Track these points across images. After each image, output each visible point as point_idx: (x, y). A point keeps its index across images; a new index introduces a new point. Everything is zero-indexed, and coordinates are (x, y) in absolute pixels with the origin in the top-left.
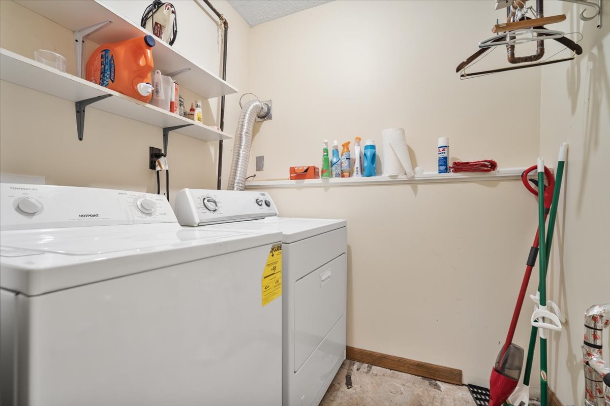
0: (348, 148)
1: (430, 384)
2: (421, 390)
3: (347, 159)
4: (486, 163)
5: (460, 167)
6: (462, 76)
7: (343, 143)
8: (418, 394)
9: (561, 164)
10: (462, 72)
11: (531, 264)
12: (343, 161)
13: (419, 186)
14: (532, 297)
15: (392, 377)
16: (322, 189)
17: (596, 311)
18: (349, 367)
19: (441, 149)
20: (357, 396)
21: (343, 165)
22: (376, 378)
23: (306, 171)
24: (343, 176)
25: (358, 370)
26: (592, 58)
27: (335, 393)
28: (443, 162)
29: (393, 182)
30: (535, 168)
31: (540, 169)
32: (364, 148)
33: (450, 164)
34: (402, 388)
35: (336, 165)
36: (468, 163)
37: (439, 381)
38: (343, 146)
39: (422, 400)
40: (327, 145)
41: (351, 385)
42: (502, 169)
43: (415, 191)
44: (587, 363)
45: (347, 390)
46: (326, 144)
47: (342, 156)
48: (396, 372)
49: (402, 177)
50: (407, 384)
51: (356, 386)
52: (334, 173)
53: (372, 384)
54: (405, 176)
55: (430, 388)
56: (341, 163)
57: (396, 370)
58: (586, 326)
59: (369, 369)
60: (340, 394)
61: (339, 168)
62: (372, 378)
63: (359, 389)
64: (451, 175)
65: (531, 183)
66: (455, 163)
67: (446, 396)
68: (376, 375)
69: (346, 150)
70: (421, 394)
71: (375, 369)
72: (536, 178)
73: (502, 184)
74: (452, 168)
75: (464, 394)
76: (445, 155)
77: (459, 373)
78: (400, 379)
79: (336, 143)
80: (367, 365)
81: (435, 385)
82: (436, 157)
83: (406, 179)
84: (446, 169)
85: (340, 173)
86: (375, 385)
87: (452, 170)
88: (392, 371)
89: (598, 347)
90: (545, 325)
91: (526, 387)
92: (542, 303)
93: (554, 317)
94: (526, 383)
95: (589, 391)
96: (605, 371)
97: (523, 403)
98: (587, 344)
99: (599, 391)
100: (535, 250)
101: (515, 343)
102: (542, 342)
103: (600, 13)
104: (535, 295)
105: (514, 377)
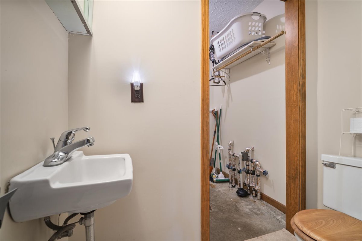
9: (221, 109)
11: (214, 135)
14: (215, 144)
17: (230, 143)
26: (228, 86)
30: (215, 110)
31: (216, 110)
44: (229, 154)
58: (229, 146)
65: (214, 114)
89: (231, 150)
90: (220, 149)
91: (214, 168)
92: (219, 144)
93: (222, 147)
94: (214, 167)
95: (229, 160)
96: (233, 154)
97: (214, 172)
98: (229, 150)
99: (231, 159)
100: (215, 132)
101: (212, 157)
102: (220, 153)
103: (229, 78)
104: (216, 143)
105: (212, 166)
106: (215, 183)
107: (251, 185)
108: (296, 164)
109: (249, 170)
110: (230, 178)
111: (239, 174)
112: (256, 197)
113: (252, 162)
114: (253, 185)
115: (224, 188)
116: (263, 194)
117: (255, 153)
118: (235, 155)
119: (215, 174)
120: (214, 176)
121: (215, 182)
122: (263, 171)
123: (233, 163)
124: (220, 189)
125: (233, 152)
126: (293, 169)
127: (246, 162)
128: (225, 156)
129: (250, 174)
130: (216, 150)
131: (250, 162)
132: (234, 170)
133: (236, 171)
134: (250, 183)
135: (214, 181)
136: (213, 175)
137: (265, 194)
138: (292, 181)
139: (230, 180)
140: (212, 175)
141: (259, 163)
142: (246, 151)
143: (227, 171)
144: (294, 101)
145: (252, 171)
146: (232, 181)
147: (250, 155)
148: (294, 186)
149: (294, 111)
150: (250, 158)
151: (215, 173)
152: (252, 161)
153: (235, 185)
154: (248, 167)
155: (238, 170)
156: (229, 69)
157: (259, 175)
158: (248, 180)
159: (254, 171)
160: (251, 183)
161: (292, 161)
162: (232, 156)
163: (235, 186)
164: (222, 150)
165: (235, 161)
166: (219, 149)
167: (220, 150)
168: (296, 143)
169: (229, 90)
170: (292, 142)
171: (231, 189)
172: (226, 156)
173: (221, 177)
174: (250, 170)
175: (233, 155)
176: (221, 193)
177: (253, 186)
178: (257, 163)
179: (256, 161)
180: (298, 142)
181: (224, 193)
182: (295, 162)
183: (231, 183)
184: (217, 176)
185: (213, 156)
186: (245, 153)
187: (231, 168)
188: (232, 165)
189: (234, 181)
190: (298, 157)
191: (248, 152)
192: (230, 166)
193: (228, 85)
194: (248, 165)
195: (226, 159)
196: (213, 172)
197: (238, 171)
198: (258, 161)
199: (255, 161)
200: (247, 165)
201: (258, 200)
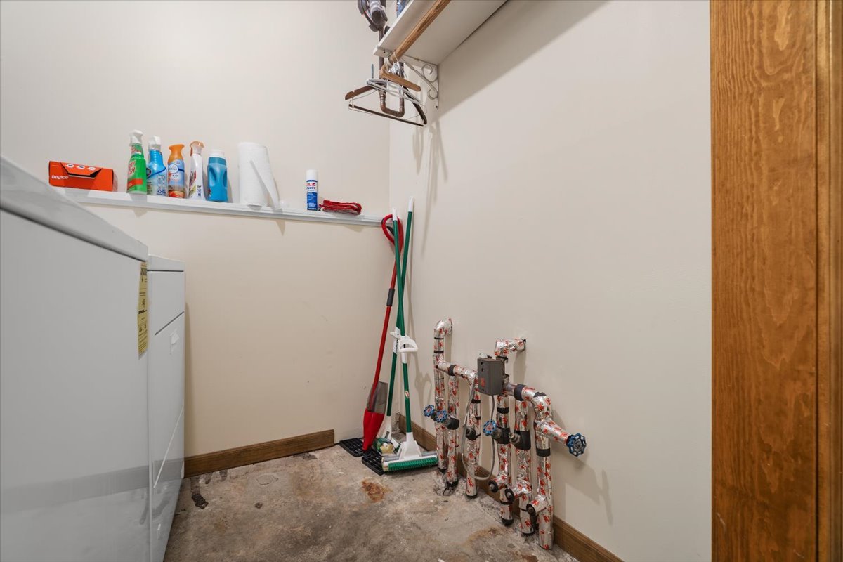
0: (180, 154)
1: (304, 458)
2: (296, 467)
3: (179, 170)
4: (355, 206)
5: (330, 206)
6: (350, 106)
7: (171, 145)
8: (295, 472)
9: (410, 214)
10: (350, 101)
11: (390, 304)
12: (172, 171)
13: (287, 223)
14: (392, 333)
15: (258, 470)
16: (132, 212)
17: (439, 326)
18: (192, 485)
19: (311, 183)
20: (220, 509)
21: (172, 178)
22: (239, 480)
23: (95, 174)
24: (173, 196)
25: (207, 483)
26: (432, 130)
27: (184, 523)
28: (313, 198)
29: (253, 214)
30: (391, 216)
31: (395, 219)
32: (208, 161)
33: (320, 202)
34: (275, 475)
35: (160, 177)
36: (338, 203)
37: (311, 451)
38: (171, 148)
39: (302, 475)
40: (140, 140)
41: (205, 502)
42: (366, 214)
43: (282, 228)
44: (437, 367)
45: (202, 510)
46: (139, 136)
47: (169, 163)
48: (262, 463)
49: (266, 209)
50: (279, 469)
51: (213, 500)
52: (155, 188)
53: (235, 488)
54: (269, 208)
55: (305, 461)
56: (170, 175)
57: (260, 462)
58: (435, 338)
59: (223, 475)
60: (192, 520)
61: (165, 181)
62: (232, 482)
63: (219, 502)
64: (322, 214)
65: (388, 230)
66: (326, 202)
67: (323, 461)
68: (237, 477)
69: (176, 156)
70: (298, 471)
71: (232, 472)
72: (392, 226)
73: (366, 229)
74: (323, 206)
75: (338, 451)
76: (315, 191)
77: (330, 434)
78: (269, 468)
79: (158, 140)
80: (218, 472)
81: (309, 457)
82: (304, 192)
83: (272, 212)
84: (316, 207)
85: (167, 190)
86: (240, 487)
87: (322, 208)
88: (256, 464)
89: (442, 352)
90: (407, 349)
91: (389, 418)
92: (403, 334)
93: (412, 342)
94: (389, 414)
95: (437, 389)
96: (448, 366)
97: (388, 433)
98: (435, 352)
99: (443, 385)
100: (392, 291)
101: (381, 380)
102: (405, 366)
103: (437, 97)
104: (394, 332)
105: (381, 412)
106: (386, 477)
107: (516, 490)
108: (789, 424)
109: (508, 430)
110: (440, 451)
111: (470, 442)
112: (535, 536)
113: (521, 399)
114: (525, 490)
115: (416, 500)
116: (563, 522)
117: (528, 362)
118: (455, 370)
119: (389, 437)
120: (385, 447)
121: (387, 473)
122: (566, 438)
123: (447, 399)
124: (401, 506)
125: (449, 360)
126: (767, 449)
127: (495, 397)
128: (424, 376)
129: (513, 447)
130: (395, 356)
131: (511, 398)
132: (454, 425)
133: (460, 431)
134: (510, 480)
135: (385, 470)
136: (382, 445)
137: (569, 527)
138: (756, 518)
139: (441, 461)
140: (379, 443)
141: (548, 401)
142: (496, 353)
143: (431, 427)
144: (775, 51)
145: (518, 432)
146: (446, 464)
147: (509, 368)
148: (775, 547)
149: (776, 116)
150: (512, 382)
151: (390, 435)
152: (518, 396)
153: (455, 479)
154: (502, 416)
155: (468, 425)
156: (438, 67)
157: (549, 450)
158: (503, 468)
159: (527, 434)
160: (513, 478)
161: (759, 401)
162: (445, 375)
163: (455, 484)
164: (414, 353)
165: (455, 393)
166: (402, 350)
167: (409, 354)
168: (794, 294)
169: (437, 142)
170: (762, 294)
171: (441, 498)
172: (427, 375)
173: (410, 451)
174: (512, 430)
175: (450, 372)
176: (403, 528)
177: (523, 495)
178: (541, 399)
179: (538, 394)
180: (812, 294)
181: (413, 524)
182: (781, 413)
183: (444, 471)
184: (396, 444)
185: (385, 377)
186: (494, 362)
187: (444, 421)
188: (445, 408)
189: (452, 467)
190: (811, 381)
191: (506, 358)
192: (439, 409)
193: (434, 125)
194: (505, 411)
195: (428, 385)
196: (381, 434)
197: (468, 431)
198: (543, 395)
199: (533, 394)
200: (499, 410)
201: (543, 552)
